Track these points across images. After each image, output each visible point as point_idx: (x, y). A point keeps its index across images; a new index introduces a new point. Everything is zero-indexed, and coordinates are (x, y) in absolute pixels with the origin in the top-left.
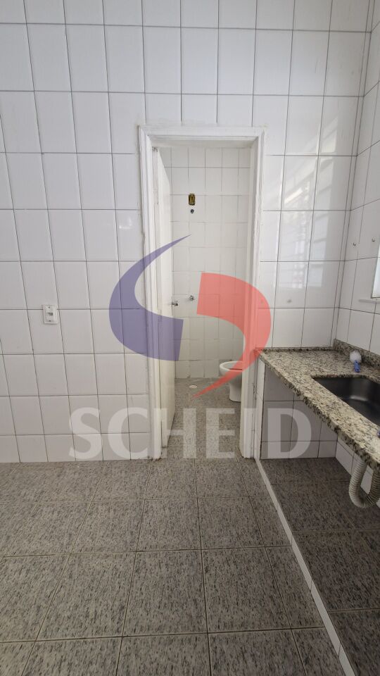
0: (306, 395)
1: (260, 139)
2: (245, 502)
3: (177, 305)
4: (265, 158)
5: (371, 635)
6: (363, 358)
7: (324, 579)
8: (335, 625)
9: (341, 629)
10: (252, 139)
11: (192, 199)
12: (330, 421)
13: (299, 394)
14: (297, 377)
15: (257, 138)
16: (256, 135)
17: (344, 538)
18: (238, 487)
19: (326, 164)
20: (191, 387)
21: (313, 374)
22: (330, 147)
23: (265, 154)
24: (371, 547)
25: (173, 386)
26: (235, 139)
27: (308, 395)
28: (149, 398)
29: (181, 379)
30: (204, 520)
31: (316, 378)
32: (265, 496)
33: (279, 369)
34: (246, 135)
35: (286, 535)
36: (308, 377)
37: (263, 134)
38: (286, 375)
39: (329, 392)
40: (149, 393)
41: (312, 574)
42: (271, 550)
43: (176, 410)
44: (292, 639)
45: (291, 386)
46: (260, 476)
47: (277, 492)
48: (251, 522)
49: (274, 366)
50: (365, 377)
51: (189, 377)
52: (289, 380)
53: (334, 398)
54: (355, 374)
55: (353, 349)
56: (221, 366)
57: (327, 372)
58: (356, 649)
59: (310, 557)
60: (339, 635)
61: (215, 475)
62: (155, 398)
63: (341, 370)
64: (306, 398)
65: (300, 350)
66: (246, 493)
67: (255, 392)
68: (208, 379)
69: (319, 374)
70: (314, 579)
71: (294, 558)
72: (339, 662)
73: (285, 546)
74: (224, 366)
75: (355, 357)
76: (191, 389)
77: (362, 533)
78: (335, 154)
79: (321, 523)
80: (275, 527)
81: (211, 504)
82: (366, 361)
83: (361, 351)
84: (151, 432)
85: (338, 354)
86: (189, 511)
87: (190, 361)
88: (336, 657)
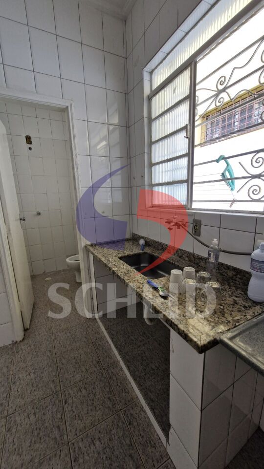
0: (113, 269)
1: (69, 108)
2: (90, 347)
3: (24, 220)
4: (74, 120)
5: (160, 391)
6: (146, 242)
7: (137, 373)
8: (142, 395)
9: (145, 396)
10: (65, 107)
11: (29, 140)
12: (125, 281)
13: (110, 269)
14: (110, 259)
15: (67, 107)
16: (67, 105)
17: (146, 346)
18: (85, 339)
19: (114, 130)
20: (47, 279)
21: (120, 256)
22: (115, 120)
23: (74, 118)
24: (159, 345)
25: (30, 282)
26: (52, 105)
27: (114, 269)
28: (7, 296)
29: (38, 275)
30: (62, 370)
31: (121, 258)
32: (102, 338)
33: (99, 256)
34: (60, 103)
35: (116, 357)
36: (116, 258)
37: (71, 105)
38: (103, 259)
39: (126, 265)
40: (6, 292)
41: (130, 373)
42: (107, 371)
43: (35, 299)
44: (122, 415)
45: (106, 265)
46: (99, 327)
47: (109, 333)
48: (94, 358)
49: (97, 255)
50: (146, 253)
51: (45, 272)
52: (105, 262)
53: (129, 267)
54: (141, 252)
55: (141, 237)
56: (68, 260)
57: (127, 253)
58: (153, 401)
59: (129, 364)
60: (145, 399)
61: (68, 337)
62: (12, 295)
63: (135, 250)
64: (113, 271)
65: (114, 242)
66: (90, 341)
67: (89, 273)
68: (60, 271)
69: (123, 255)
70: (131, 375)
71: (121, 369)
72: (146, 414)
73: (115, 364)
74: (69, 260)
75: (142, 242)
76: (46, 281)
77: (155, 339)
78: (118, 125)
79: (134, 341)
80: (110, 356)
81: (67, 357)
82: (148, 243)
83: (144, 238)
84: (12, 321)
85: (134, 242)
86: (50, 368)
87: (43, 260)
88: (145, 412)
